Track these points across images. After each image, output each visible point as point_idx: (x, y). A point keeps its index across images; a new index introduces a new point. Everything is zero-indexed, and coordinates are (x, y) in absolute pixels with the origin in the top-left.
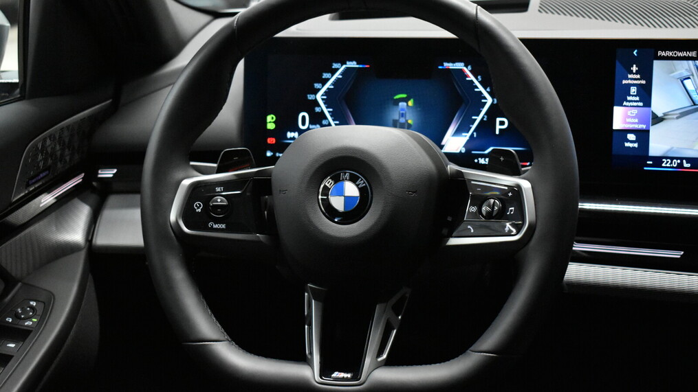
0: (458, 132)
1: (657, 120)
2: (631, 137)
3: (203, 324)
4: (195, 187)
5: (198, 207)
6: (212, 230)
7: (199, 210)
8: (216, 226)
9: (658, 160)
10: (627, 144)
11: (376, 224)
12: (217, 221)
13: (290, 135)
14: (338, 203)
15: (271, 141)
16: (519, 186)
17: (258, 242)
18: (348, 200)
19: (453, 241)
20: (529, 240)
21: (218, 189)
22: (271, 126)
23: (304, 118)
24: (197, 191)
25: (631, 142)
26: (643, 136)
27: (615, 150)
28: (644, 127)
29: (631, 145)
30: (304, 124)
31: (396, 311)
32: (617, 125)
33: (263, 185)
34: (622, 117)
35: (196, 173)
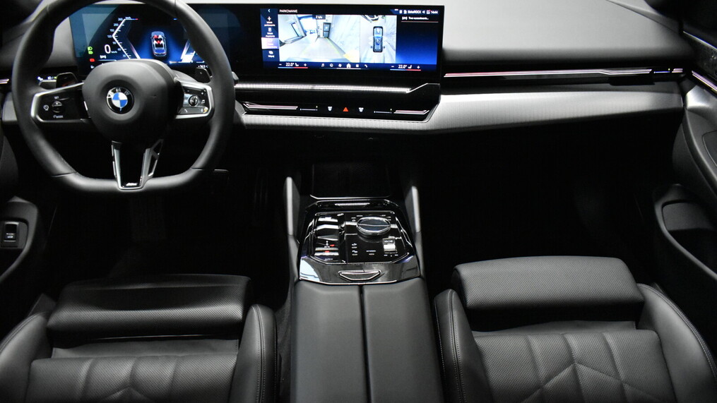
0: (188, 52)
1: (282, 44)
2: (271, 52)
3: (60, 166)
4: (43, 97)
5: (46, 108)
6: (56, 119)
7: (47, 110)
8: (57, 117)
9: (284, 63)
10: (269, 56)
11: (138, 112)
12: (57, 114)
13: (101, 57)
14: (117, 104)
15: (92, 60)
16: (205, 89)
17: (82, 123)
18: (122, 102)
19: (179, 117)
20: (212, 116)
21: (56, 98)
22: (91, 53)
23: (107, 47)
24: (43, 100)
25: (271, 55)
26: (276, 51)
27: (264, 59)
28: (276, 47)
29: (271, 56)
30: (108, 51)
31: (156, 150)
32: (264, 47)
33: (78, 95)
34: (267, 43)
35: (43, 89)
